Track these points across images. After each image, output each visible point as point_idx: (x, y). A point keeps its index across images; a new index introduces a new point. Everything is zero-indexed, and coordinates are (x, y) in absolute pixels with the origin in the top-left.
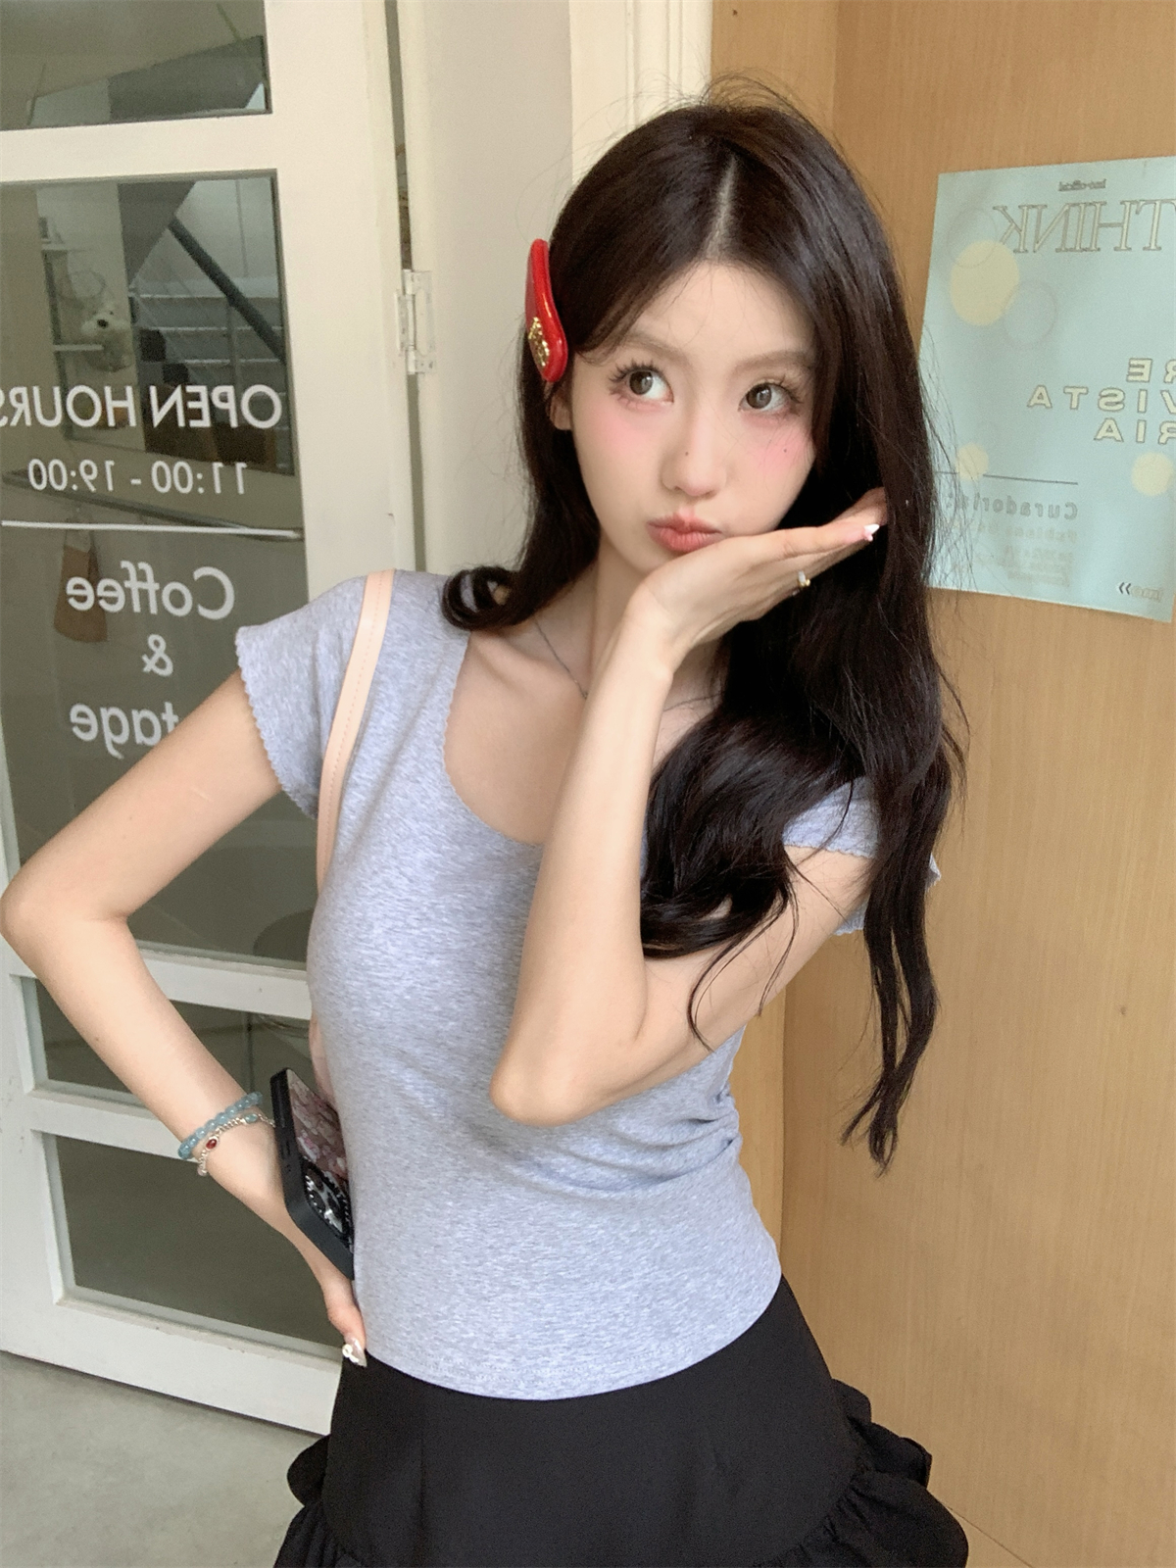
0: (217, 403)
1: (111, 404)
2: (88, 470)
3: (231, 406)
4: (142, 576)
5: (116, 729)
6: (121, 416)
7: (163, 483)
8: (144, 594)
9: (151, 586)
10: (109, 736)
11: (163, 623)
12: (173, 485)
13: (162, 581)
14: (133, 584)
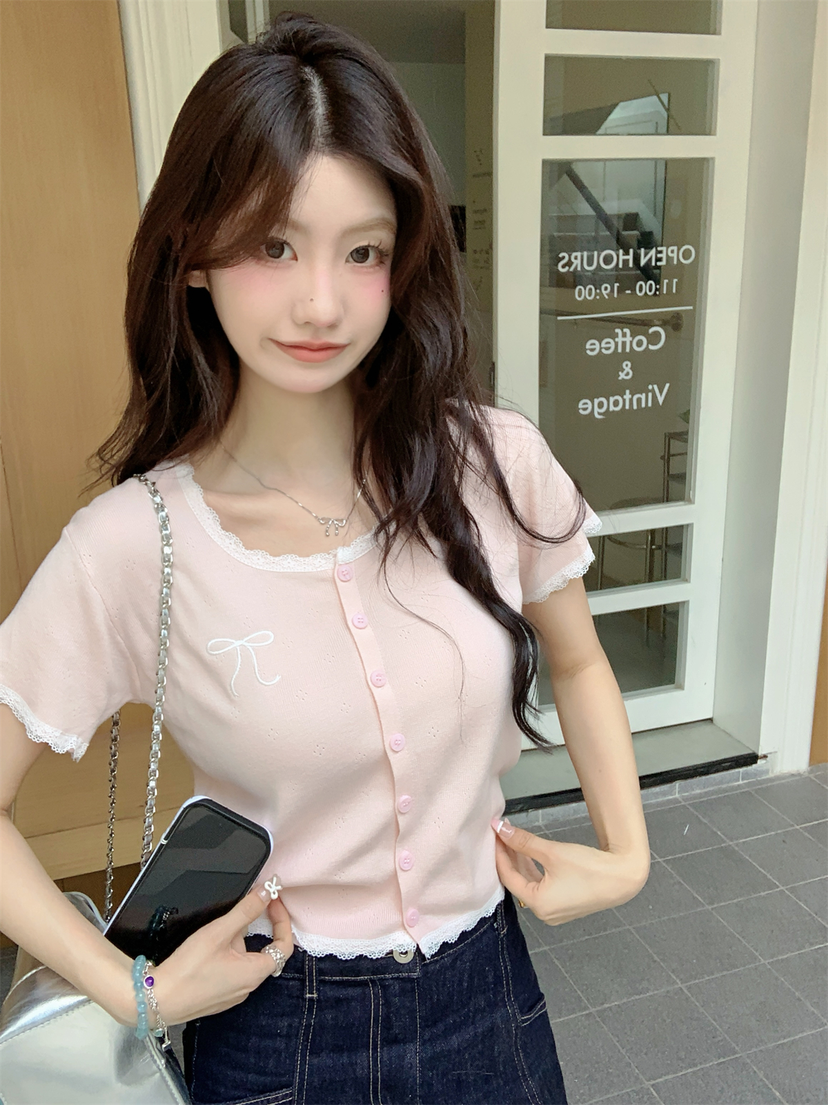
0: (670, 254)
1: (622, 258)
2: (606, 289)
3: (675, 255)
4: (624, 335)
5: (601, 405)
6: (626, 262)
7: (641, 292)
8: (624, 344)
9: (628, 339)
10: (596, 410)
11: (632, 356)
12: (644, 292)
13: (633, 336)
14: (620, 340)
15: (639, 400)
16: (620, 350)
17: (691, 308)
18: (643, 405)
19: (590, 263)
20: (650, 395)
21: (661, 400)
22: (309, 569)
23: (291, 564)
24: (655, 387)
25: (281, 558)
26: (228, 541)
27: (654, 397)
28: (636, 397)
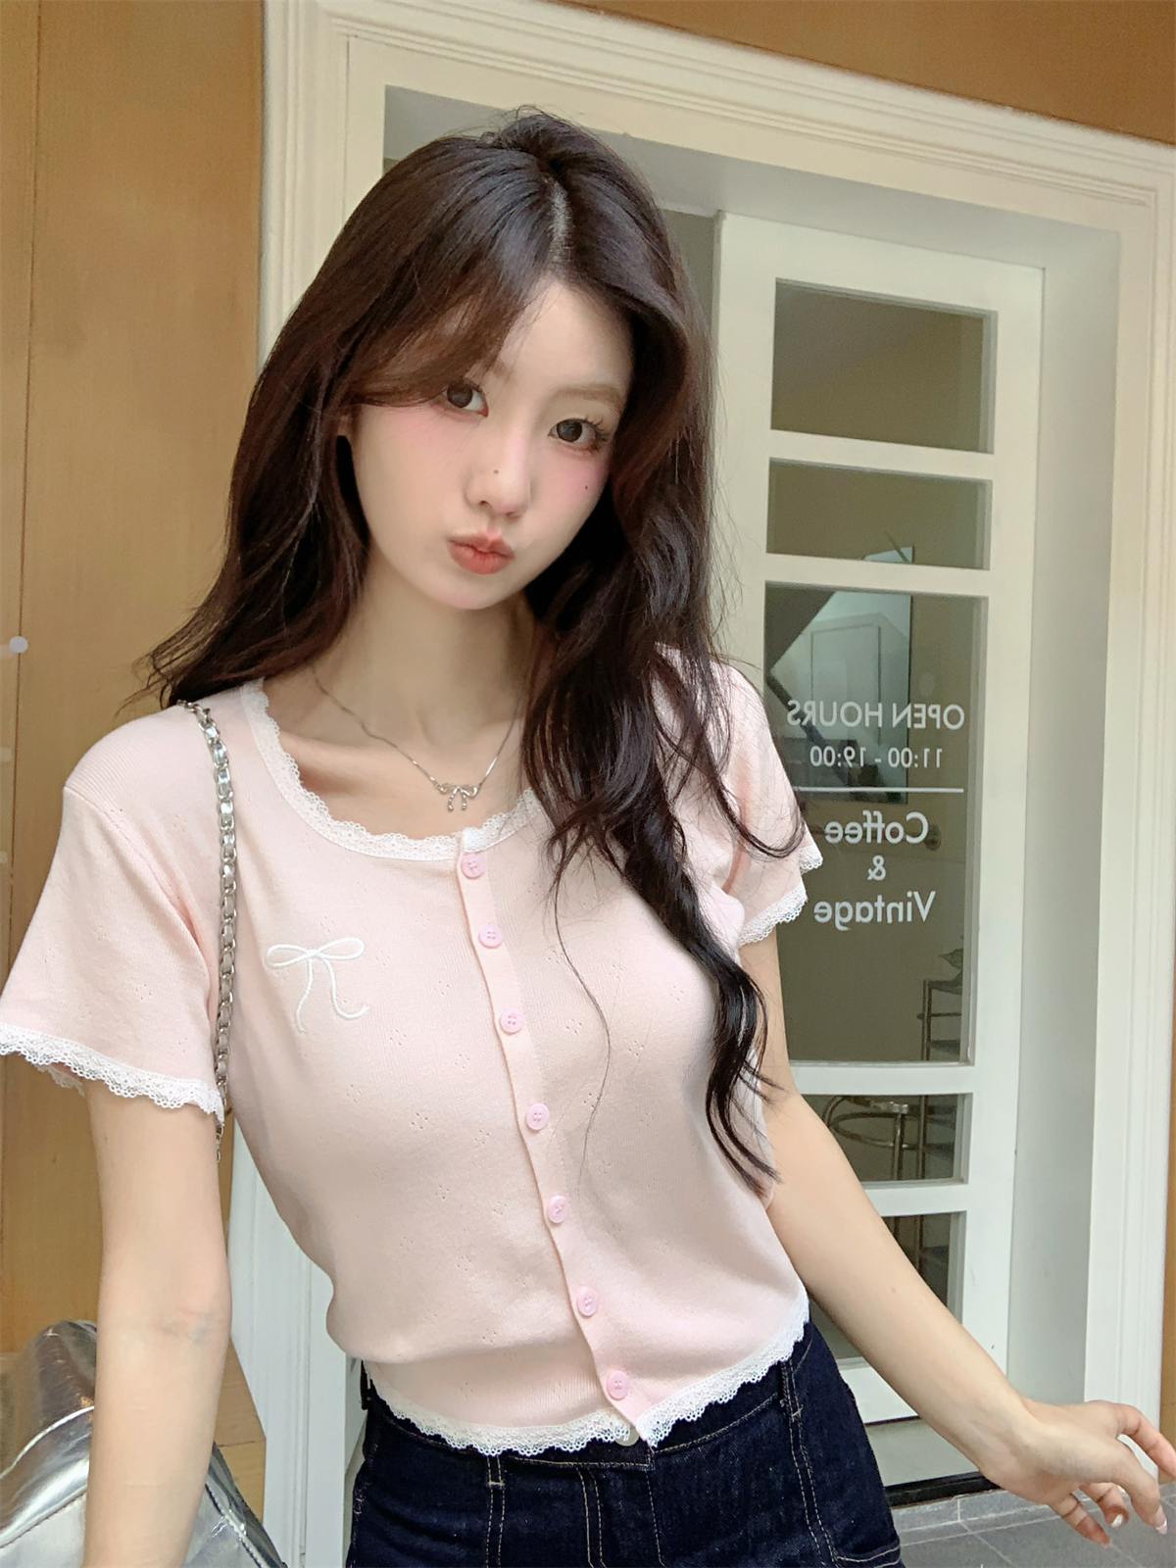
0: (931, 715)
1: (868, 713)
2: (849, 753)
3: (937, 716)
4: (875, 820)
5: (844, 912)
6: (874, 719)
7: (894, 761)
8: (874, 832)
9: (880, 826)
10: (838, 918)
11: (885, 849)
12: (900, 762)
13: (886, 822)
14: (869, 825)
15: (895, 911)
16: (869, 839)
17: (962, 791)
18: (901, 919)
19: (831, 719)
20: (909, 904)
21: (924, 914)
22: (420, 857)
23: (395, 846)
24: (916, 894)
25: (382, 837)
26: (307, 804)
28: (891, 906)
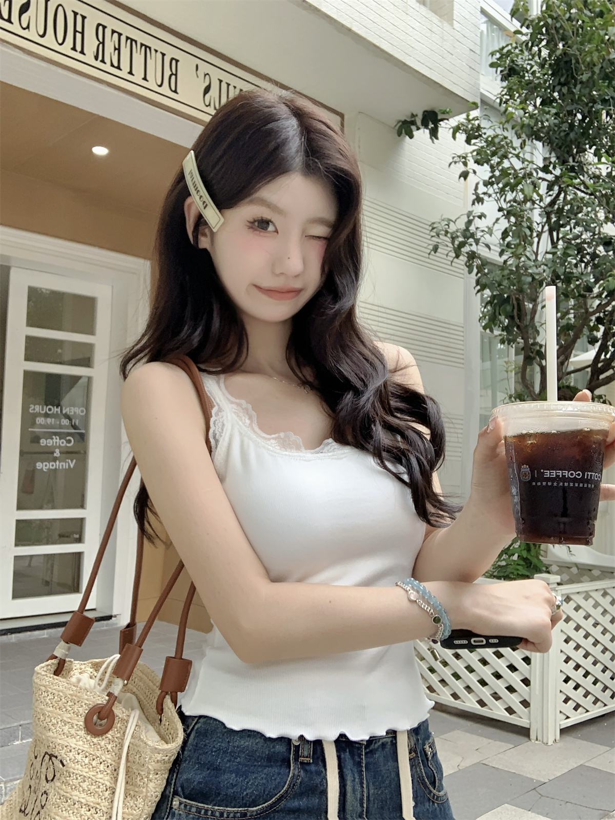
0: (75, 410)
1: (55, 410)
2: (49, 420)
3: (77, 411)
4: (56, 439)
5: (46, 466)
7: (63, 423)
8: (56, 442)
9: (58, 440)
10: (44, 468)
11: (59, 447)
13: (60, 439)
14: (54, 440)
15: (62, 465)
16: (55, 444)
17: (84, 431)
18: (64, 467)
19: (43, 410)
20: (67, 464)
21: (72, 466)
24: (70, 461)
27: (69, 464)
28: (61, 464)
